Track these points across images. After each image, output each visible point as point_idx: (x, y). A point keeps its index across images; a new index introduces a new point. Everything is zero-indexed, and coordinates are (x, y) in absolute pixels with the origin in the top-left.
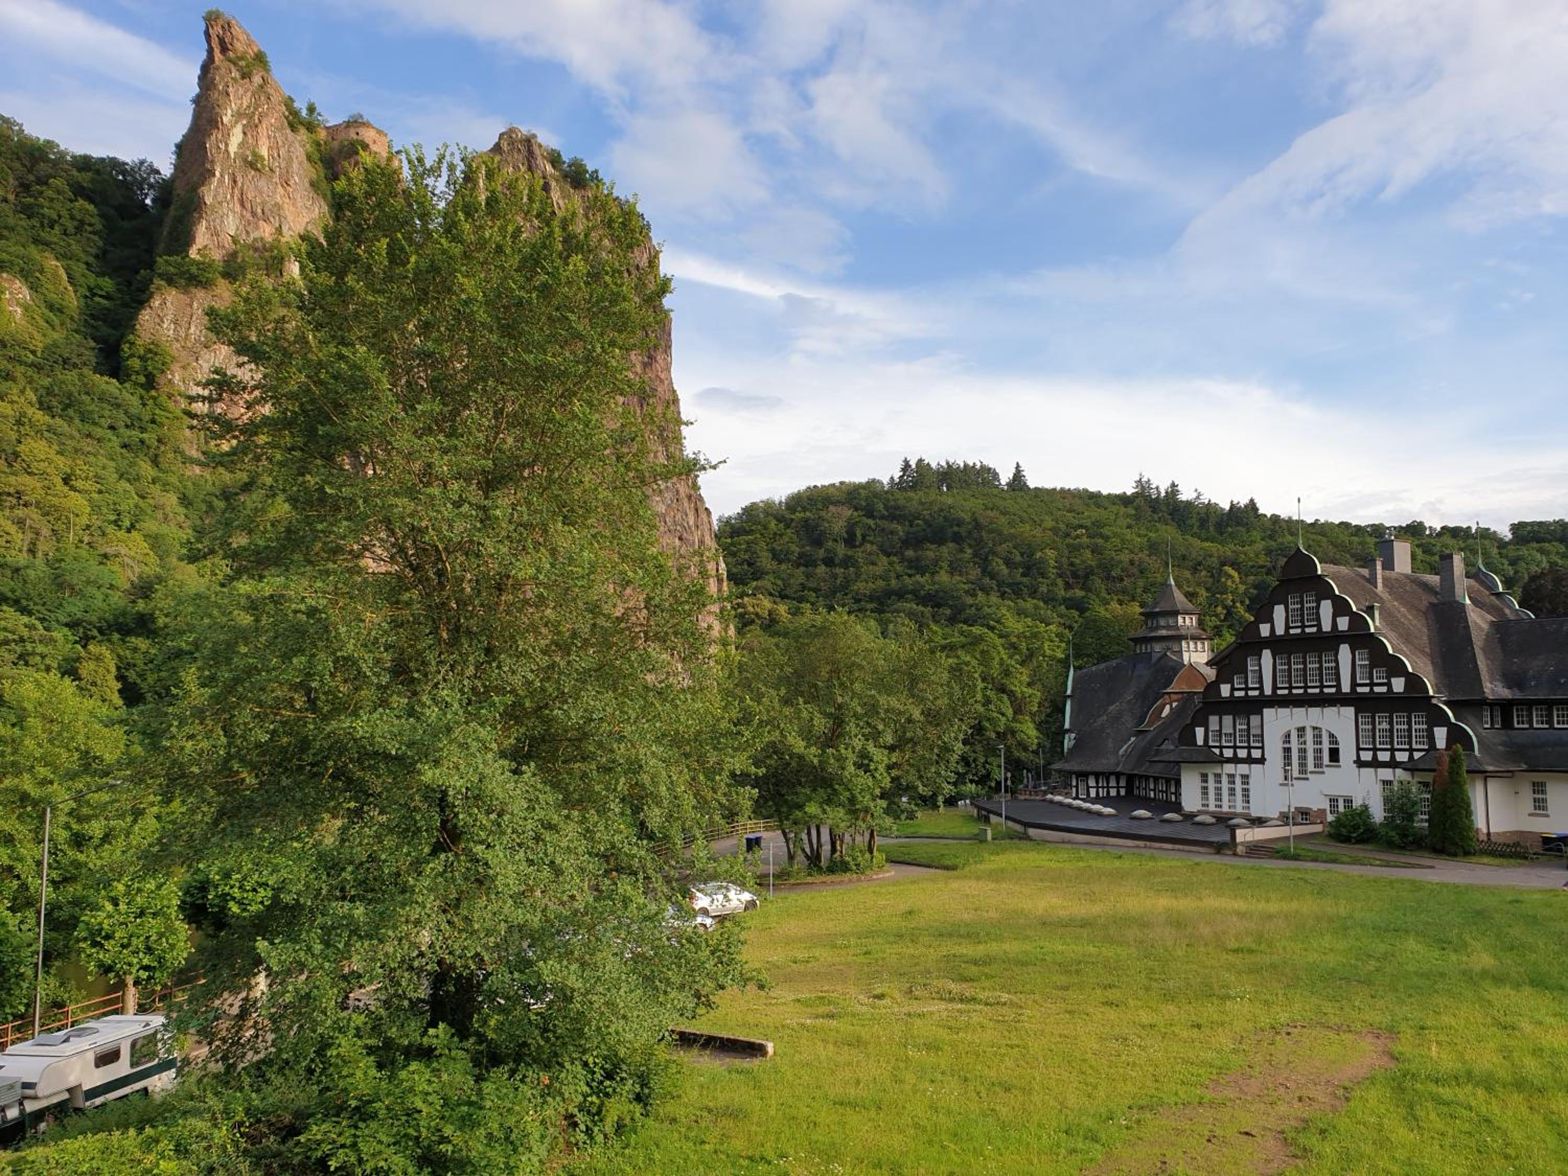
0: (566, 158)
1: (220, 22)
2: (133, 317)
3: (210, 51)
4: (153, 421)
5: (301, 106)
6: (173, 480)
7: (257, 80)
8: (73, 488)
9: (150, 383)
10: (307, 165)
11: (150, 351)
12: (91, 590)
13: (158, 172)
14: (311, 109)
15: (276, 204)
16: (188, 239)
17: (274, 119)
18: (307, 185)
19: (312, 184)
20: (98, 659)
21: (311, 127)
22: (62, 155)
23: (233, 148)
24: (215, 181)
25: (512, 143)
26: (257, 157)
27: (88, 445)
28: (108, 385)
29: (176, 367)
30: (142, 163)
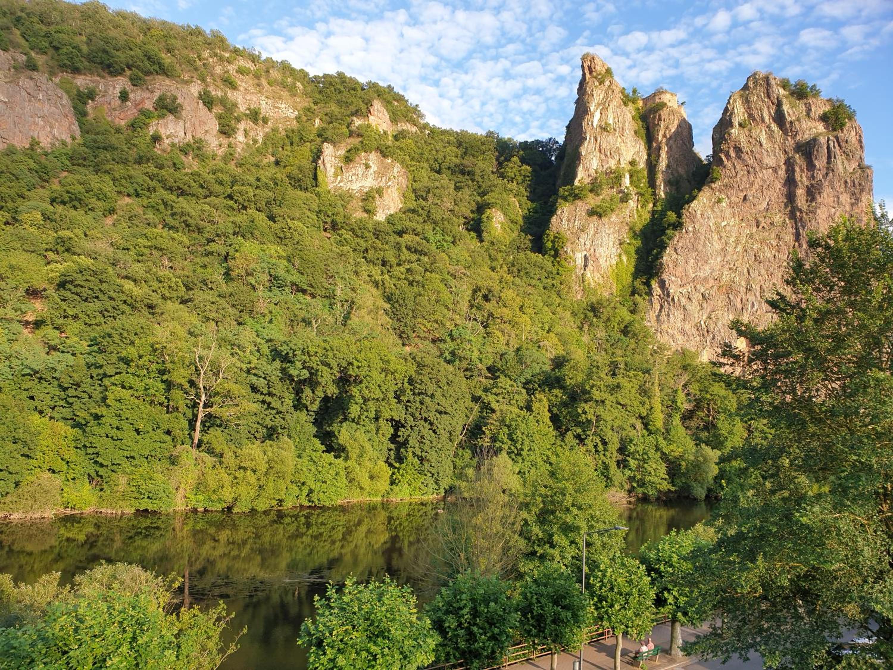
0: (793, 82)
1: (589, 58)
2: (548, 221)
3: (584, 75)
4: (558, 274)
5: (629, 91)
6: (568, 304)
7: (607, 83)
8: (524, 313)
9: (556, 255)
10: (633, 122)
11: (556, 237)
12: (534, 364)
13: (557, 142)
14: (634, 91)
15: (617, 148)
16: (574, 175)
17: (616, 101)
18: (633, 133)
19: (636, 132)
20: (540, 401)
21: (634, 102)
22: (515, 144)
23: (595, 123)
24: (587, 142)
25: (756, 83)
26: (607, 125)
27: (530, 290)
28: (536, 257)
29: (569, 244)
30: (550, 139)
